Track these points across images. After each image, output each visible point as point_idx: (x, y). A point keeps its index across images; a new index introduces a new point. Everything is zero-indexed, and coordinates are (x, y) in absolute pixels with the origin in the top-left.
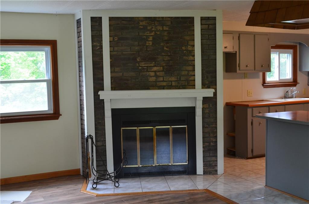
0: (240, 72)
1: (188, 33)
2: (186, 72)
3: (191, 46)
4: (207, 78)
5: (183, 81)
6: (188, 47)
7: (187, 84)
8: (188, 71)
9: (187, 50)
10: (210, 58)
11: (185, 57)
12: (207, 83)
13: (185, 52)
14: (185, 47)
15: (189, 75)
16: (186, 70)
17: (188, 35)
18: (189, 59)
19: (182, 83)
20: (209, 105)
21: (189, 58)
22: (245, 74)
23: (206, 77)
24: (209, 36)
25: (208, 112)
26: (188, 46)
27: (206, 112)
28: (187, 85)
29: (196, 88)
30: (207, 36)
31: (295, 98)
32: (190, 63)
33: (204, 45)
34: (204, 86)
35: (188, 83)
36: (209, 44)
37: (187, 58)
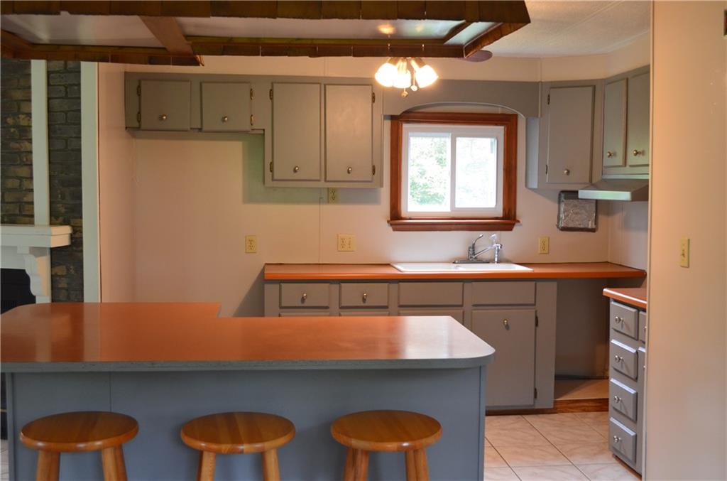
0: (275, 184)
1: (19, 80)
2: (17, 183)
3: (26, 117)
4: (63, 198)
5: (10, 203)
6: (19, 118)
7: (17, 212)
8: (21, 179)
9: (17, 126)
10: (70, 148)
11: (13, 145)
12: (63, 210)
13: (12, 130)
14: (14, 119)
15: (24, 189)
16: (18, 178)
17: (19, 89)
18: (22, 150)
19: (8, 208)
20: (68, 269)
21: (22, 145)
22: (328, 191)
23: (60, 196)
24: (68, 90)
25: (66, 286)
26: (20, 116)
27: (60, 286)
28: (17, 215)
29: (36, 223)
30: (62, 88)
31: (498, 263)
32: (25, 160)
33: (56, 112)
34: (57, 218)
35: (20, 211)
36: (68, 109)
37: (17, 145)
